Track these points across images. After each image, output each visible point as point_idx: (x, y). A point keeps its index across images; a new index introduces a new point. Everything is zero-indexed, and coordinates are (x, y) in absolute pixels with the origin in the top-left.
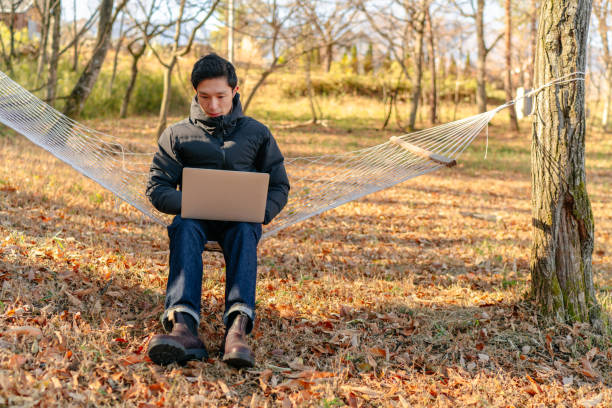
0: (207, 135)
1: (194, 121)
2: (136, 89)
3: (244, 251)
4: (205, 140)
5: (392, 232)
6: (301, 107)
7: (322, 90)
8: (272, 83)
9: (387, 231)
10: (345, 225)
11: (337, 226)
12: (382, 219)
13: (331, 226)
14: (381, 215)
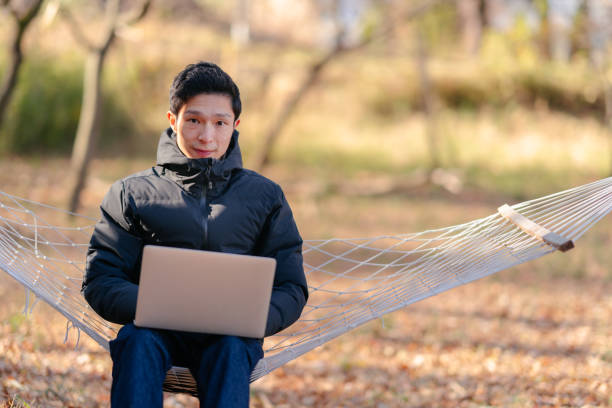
1: (160, 173)
2: (19, 95)
6: (407, 141)
7: (461, 99)
8: (340, 83)
9: (543, 404)
10: (457, 390)
11: (439, 392)
12: (537, 383)
13: (426, 392)
14: (539, 374)
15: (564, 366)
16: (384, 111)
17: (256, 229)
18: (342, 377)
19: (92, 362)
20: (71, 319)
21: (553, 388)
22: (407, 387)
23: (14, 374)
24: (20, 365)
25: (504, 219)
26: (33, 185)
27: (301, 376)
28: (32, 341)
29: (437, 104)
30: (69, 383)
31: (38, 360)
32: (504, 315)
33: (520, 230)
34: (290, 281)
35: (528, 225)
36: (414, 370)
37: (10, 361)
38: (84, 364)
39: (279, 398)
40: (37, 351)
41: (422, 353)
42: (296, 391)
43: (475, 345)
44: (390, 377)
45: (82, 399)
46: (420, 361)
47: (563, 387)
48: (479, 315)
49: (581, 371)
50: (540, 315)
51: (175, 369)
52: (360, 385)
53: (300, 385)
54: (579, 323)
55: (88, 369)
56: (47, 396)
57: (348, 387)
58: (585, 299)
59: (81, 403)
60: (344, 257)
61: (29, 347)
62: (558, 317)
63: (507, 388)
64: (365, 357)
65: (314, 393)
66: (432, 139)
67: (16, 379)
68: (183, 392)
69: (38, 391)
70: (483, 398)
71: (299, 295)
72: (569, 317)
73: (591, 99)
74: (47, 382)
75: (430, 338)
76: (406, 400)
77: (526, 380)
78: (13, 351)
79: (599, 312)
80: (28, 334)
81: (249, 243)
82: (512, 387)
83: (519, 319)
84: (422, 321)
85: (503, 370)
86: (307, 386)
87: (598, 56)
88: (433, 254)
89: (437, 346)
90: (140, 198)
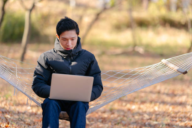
0: (63, 58)
1: (56, 51)
3: (79, 115)
4: (61, 60)
5: (176, 121)
7: (142, 24)
9: (173, 121)
10: (146, 117)
11: (141, 117)
12: (171, 114)
13: (137, 117)
14: (171, 111)
15: (179, 108)
16: (118, 28)
17: (86, 68)
18: (110, 113)
19: (32, 109)
20: (29, 97)
21: (176, 115)
22: (130, 116)
23: (8, 113)
24: (10, 110)
25: (164, 64)
26: (9, 52)
27: (97, 113)
28: (12, 102)
29: (135, 25)
30: (25, 116)
31: (15, 108)
32: (159, 92)
33: (169, 67)
34: (97, 84)
35: (171, 66)
36: (132, 110)
37: (6, 109)
38: (29, 110)
39: (91, 120)
40: (14, 105)
41: (134, 105)
42: (96, 118)
43: (151, 102)
44: (125, 112)
45: (29, 121)
46: (134, 107)
47: (179, 115)
48: (151, 92)
49: (185, 110)
50: (170, 92)
51: (62, 112)
52: (116, 115)
53: (97, 115)
54: (183, 95)
55: (31, 111)
56: (19, 120)
57: (112, 116)
58: (184, 87)
59: (29, 122)
60: (114, 76)
61: (12, 104)
62: (176, 92)
63: (162, 116)
64: (116, 106)
65: (102, 118)
66: (134, 36)
67: (9, 114)
68: (64, 119)
69: (16, 119)
70: (154, 119)
71: (100, 89)
72: (179, 92)
73: (183, 23)
74: (18, 116)
75: (136, 100)
76: (131, 120)
77: (167, 113)
78: (7, 106)
79: (188, 91)
80: (11, 100)
81: (84, 72)
82: (163, 115)
83: (164, 94)
84: (134, 94)
85: (160, 110)
86: (99, 116)
87: (185, 10)
88: (141, 75)
89: (139, 103)
90: (50, 59)
